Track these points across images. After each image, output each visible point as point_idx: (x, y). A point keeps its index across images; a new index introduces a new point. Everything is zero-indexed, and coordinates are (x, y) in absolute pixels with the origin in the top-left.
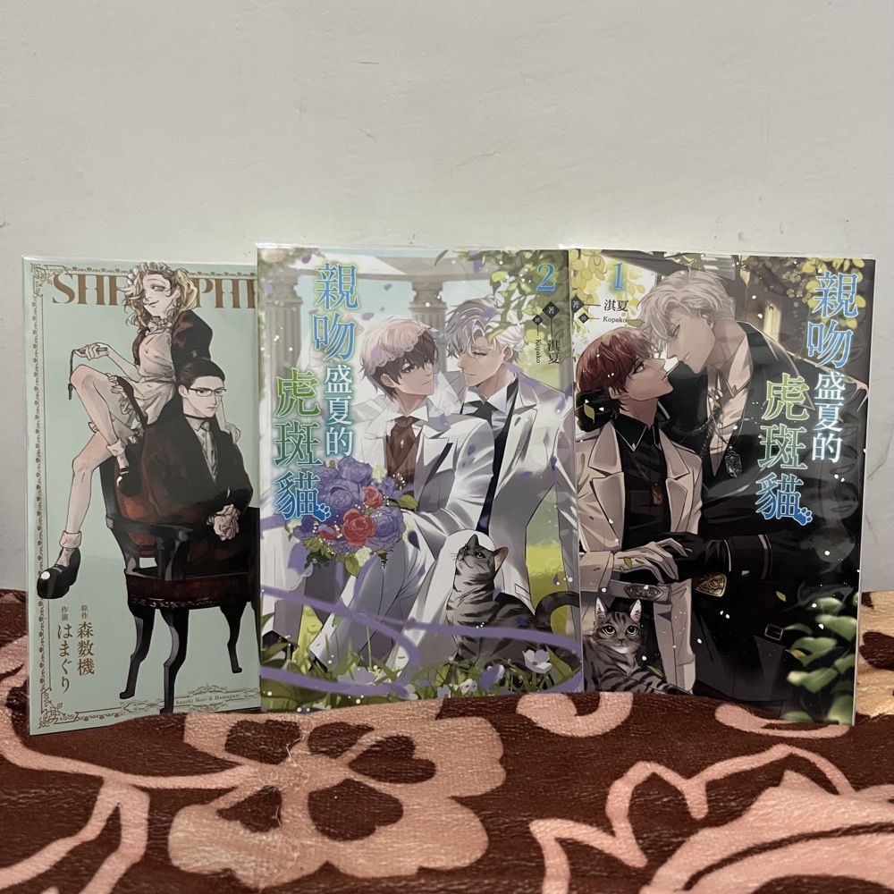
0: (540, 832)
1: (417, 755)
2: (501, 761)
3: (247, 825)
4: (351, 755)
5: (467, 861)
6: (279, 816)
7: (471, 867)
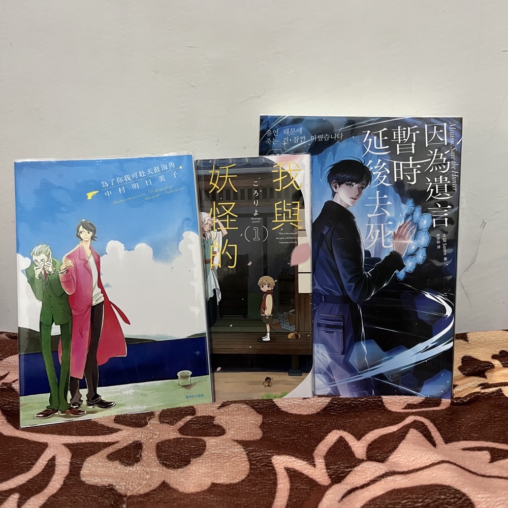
0: (277, 463)
2: (261, 427)
3: (122, 462)
5: (237, 481)
6: (141, 456)
7: (238, 483)
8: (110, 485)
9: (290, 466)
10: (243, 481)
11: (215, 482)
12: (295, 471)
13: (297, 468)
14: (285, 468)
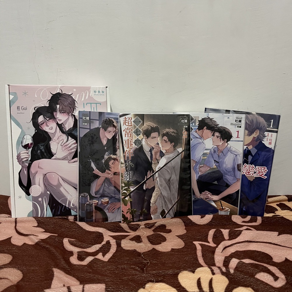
0: (196, 243)
1: (167, 228)
2: (185, 229)
3: (136, 242)
4: (153, 228)
5: (181, 247)
6: (142, 240)
7: (182, 248)
8: (134, 250)
10: (183, 247)
11: (173, 248)
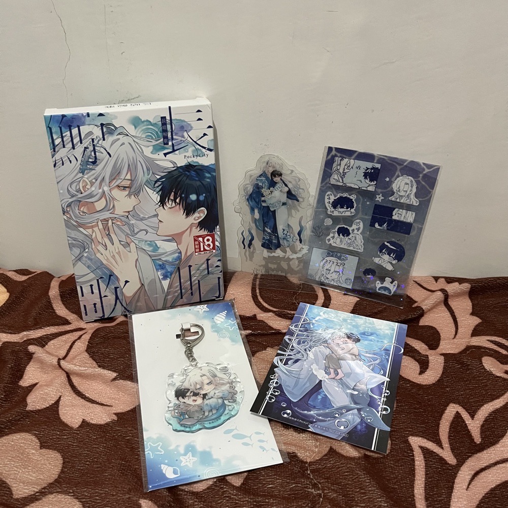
0: (413, 442)
9: (423, 445)
12: (427, 449)
13: (429, 447)
14: (419, 446)
